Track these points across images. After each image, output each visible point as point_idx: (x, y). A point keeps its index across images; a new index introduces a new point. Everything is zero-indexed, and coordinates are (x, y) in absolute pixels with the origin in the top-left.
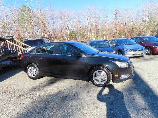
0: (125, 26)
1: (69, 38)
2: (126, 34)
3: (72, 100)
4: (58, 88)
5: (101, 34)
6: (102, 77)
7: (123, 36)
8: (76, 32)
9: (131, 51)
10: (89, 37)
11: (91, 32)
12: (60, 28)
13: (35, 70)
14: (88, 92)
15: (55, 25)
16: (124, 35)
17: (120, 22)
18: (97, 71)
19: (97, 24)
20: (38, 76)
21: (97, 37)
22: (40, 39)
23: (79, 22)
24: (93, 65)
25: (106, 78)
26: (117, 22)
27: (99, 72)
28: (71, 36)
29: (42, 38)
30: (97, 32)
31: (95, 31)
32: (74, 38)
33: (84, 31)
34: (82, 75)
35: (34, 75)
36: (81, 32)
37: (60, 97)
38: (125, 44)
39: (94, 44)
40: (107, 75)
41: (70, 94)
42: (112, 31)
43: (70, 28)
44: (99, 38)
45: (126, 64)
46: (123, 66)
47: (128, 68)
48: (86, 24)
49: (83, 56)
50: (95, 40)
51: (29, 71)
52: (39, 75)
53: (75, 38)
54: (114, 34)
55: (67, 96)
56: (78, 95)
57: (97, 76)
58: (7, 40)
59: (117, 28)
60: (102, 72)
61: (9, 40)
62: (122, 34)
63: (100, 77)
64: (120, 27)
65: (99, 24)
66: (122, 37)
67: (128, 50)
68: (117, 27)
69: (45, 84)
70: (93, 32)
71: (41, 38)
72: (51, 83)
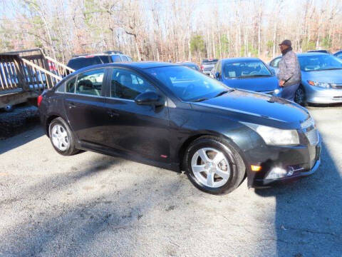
0: (331, 20)
1: (190, 53)
2: (331, 41)
3: (115, 231)
4: (103, 187)
5: (266, 42)
6: (217, 167)
7: (322, 46)
8: (206, 39)
9: (331, 87)
10: (236, 49)
11: (242, 36)
12: (172, 29)
13: (65, 134)
14: (172, 208)
15: (161, 22)
16: (326, 44)
17: (318, 10)
18: (203, 151)
19: (259, 16)
20: (72, 149)
21: (257, 48)
22: (103, 54)
23: (216, 13)
24: (195, 131)
25: (228, 173)
26: (310, 11)
27: (207, 152)
28: (195, 48)
29: (109, 52)
30: (257, 37)
31: (253, 35)
32: (202, 51)
33: (226, 35)
34: (165, 157)
35: (63, 145)
36: (218, 37)
37: (92, 217)
38: (318, 67)
39: (235, 66)
40: (231, 164)
41: (121, 209)
42: (293, 34)
43: (194, 28)
44: (261, 51)
45: (292, 133)
46: (282, 141)
47: (299, 145)
48: (232, 19)
49: (170, 104)
50: (249, 56)
51: (54, 136)
52: (72, 146)
53: (205, 51)
54: (301, 42)
55: (110, 215)
56: (139, 217)
57: (203, 163)
58: (23, 60)
59: (309, 25)
60: (216, 153)
61: (29, 58)
62: (320, 41)
63: (211, 166)
64: (317, 23)
65: (263, 17)
66: (320, 49)
67: (322, 85)
68: (308, 23)
69: (83, 168)
70: (246, 37)
71: (106, 53)
72: (99, 168)
